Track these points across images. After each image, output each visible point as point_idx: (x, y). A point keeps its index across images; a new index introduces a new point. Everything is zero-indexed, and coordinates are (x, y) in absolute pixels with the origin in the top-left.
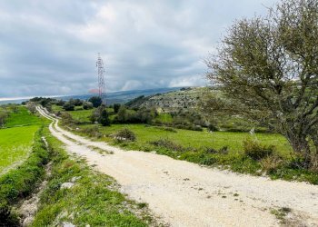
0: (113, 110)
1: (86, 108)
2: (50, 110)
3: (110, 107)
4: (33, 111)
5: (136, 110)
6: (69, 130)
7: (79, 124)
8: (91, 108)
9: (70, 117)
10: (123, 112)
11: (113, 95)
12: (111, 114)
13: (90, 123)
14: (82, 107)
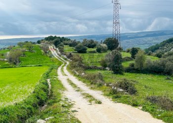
0: (129, 55)
1: (99, 51)
2: (62, 51)
3: (128, 51)
4: (47, 51)
5: (159, 56)
6: (75, 75)
7: (88, 68)
8: (105, 51)
9: (81, 60)
10: (141, 58)
11: (136, 36)
12: (127, 59)
13: (100, 69)
14: (95, 49)
